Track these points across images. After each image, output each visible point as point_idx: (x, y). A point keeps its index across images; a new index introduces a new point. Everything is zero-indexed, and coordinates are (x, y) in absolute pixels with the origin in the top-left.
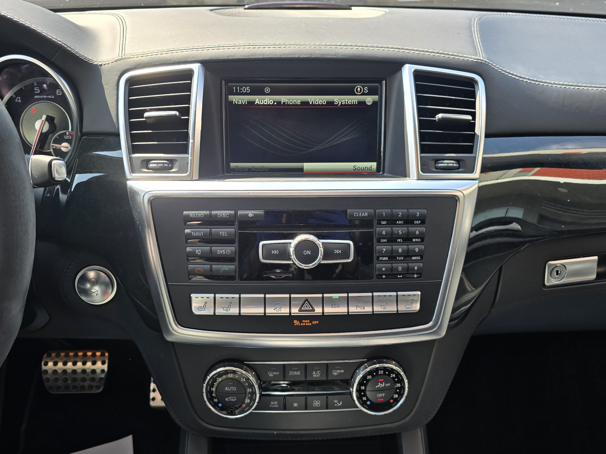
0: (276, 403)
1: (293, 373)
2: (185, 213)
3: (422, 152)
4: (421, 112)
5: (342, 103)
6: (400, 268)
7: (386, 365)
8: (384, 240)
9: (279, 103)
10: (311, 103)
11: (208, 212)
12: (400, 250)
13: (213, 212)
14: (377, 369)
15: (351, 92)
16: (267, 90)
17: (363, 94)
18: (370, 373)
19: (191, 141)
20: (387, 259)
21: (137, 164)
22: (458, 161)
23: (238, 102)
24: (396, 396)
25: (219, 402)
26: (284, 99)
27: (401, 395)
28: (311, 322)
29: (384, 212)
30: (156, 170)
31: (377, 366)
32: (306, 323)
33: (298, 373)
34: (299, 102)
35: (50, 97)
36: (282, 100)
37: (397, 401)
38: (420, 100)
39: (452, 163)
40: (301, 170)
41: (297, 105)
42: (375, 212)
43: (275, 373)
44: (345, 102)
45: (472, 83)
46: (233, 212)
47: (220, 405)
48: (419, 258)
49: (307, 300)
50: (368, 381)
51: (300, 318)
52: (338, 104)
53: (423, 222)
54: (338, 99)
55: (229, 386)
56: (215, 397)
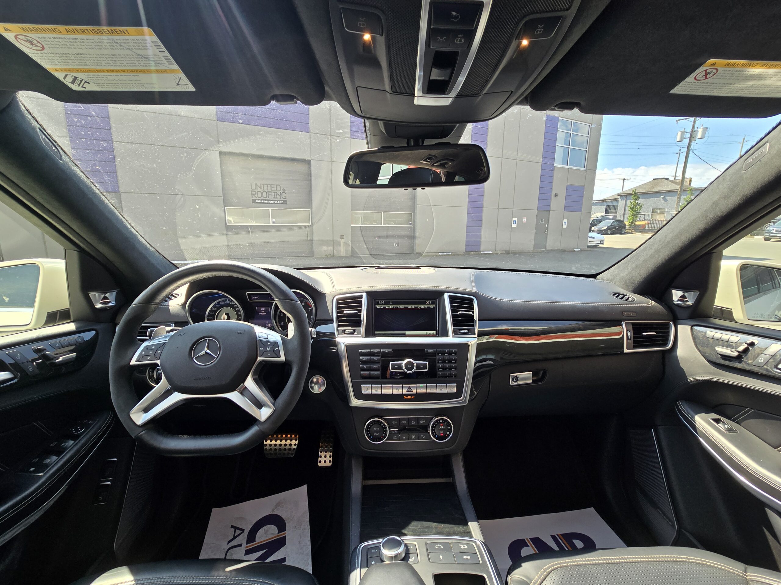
0: (396, 437)
1: (403, 422)
2: (360, 350)
3: (454, 326)
4: (452, 311)
6: (447, 373)
7: (443, 418)
8: (441, 362)
9: (396, 307)
10: (408, 307)
11: (369, 350)
12: (447, 366)
13: (371, 350)
14: (440, 420)
15: (424, 303)
16: (391, 303)
17: (429, 304)
18: (436, 421)
19: (362, 322)
20: (442, 369)
21: (340, 332)
22: (468, 330)
23: (379, 307)
24: (448, 433)
25: (371, 436)
26: (398, 306)
27: (450, 433)
28: (411, 397)
29: (440, 350)
30: (348, 334)
31: (440, 418)
32: (409, 397)
33: (406, 422)
37: (449, 435)
38: (452, 307)
39: (465, 331)
40: (404, 334)
41: (403, 308)
42: (436, 350)
43: (395, 422)
44: (422, 307)
45: (472, 300)
46: (379, 350)
47: (371, 437)
48: (455, 369)
49: (409, 387)
50: (436, 425)
51: (407, 395)
52: (419, 308)
53: (456, 355)
54: (420, 306)
55: (376, 428)
56: (369, 433)
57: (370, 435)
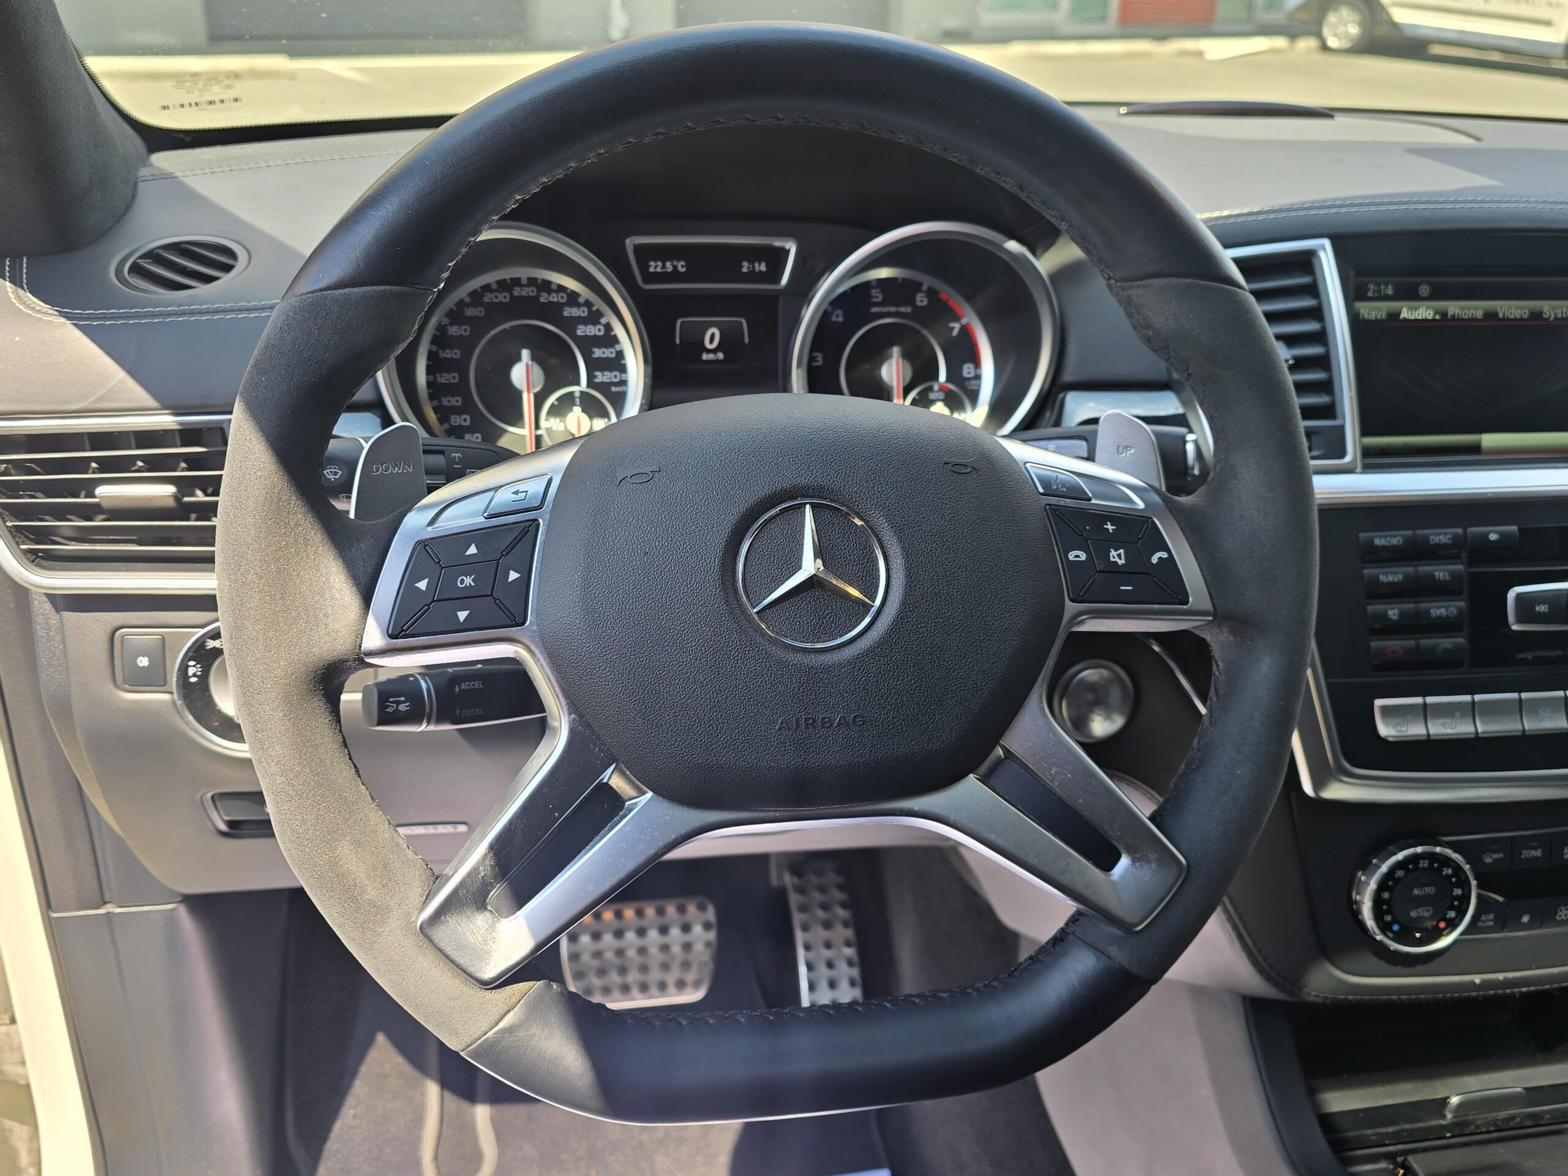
1: (1529, 854)
2: (1364, 537)
5: (1558, 316)
9: (1444, 315)
10: (1501, 315)
11: (1409, 534)
13: (1421, 533)
16: (1424, 290)
23: (1369, 314)
25: (1394, 921)
26: (1455, 308)
33: (1538, 853)
34: (1479, 314)
35: (902, 309)
36: (1449, 309)
40: (1476, 449)
41: (1477, 320)
43: (1497, 856)
44: (1562, 313)
47: (1395, 927)
52: (1550, 316)
54: (1551, 308)
55: (1421, 886)
56: (1388, 912)
57: (1388, 918)
